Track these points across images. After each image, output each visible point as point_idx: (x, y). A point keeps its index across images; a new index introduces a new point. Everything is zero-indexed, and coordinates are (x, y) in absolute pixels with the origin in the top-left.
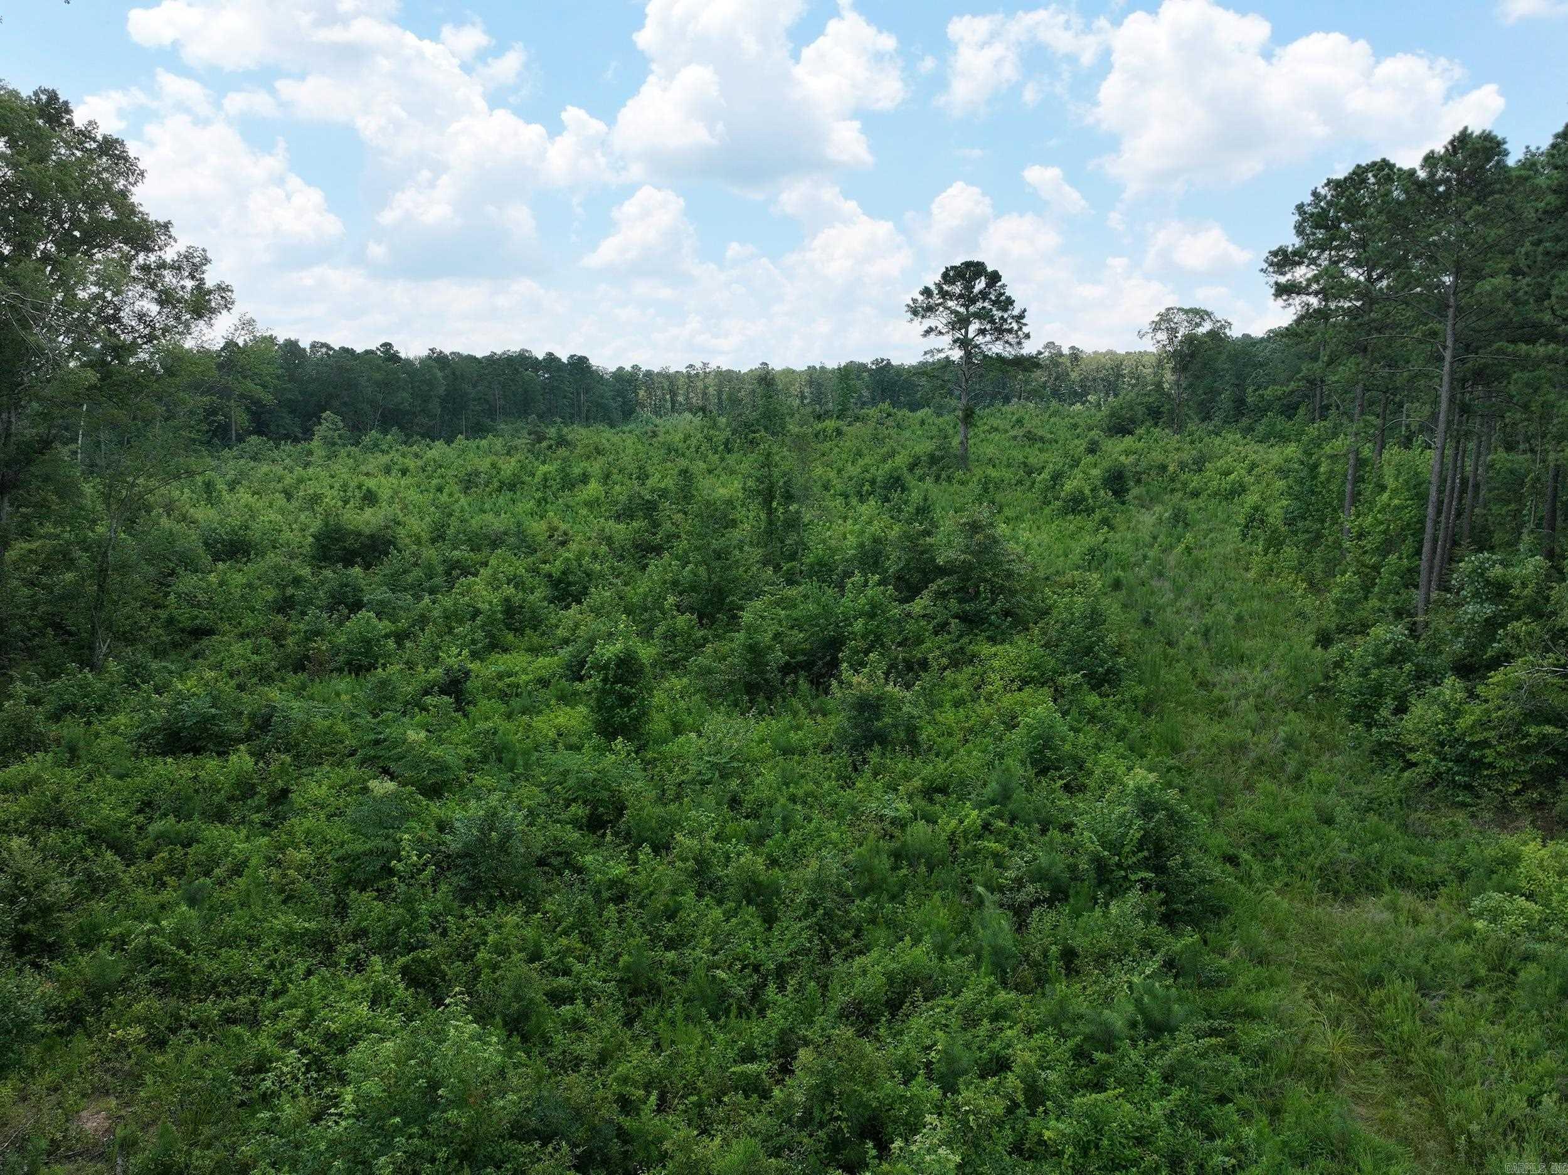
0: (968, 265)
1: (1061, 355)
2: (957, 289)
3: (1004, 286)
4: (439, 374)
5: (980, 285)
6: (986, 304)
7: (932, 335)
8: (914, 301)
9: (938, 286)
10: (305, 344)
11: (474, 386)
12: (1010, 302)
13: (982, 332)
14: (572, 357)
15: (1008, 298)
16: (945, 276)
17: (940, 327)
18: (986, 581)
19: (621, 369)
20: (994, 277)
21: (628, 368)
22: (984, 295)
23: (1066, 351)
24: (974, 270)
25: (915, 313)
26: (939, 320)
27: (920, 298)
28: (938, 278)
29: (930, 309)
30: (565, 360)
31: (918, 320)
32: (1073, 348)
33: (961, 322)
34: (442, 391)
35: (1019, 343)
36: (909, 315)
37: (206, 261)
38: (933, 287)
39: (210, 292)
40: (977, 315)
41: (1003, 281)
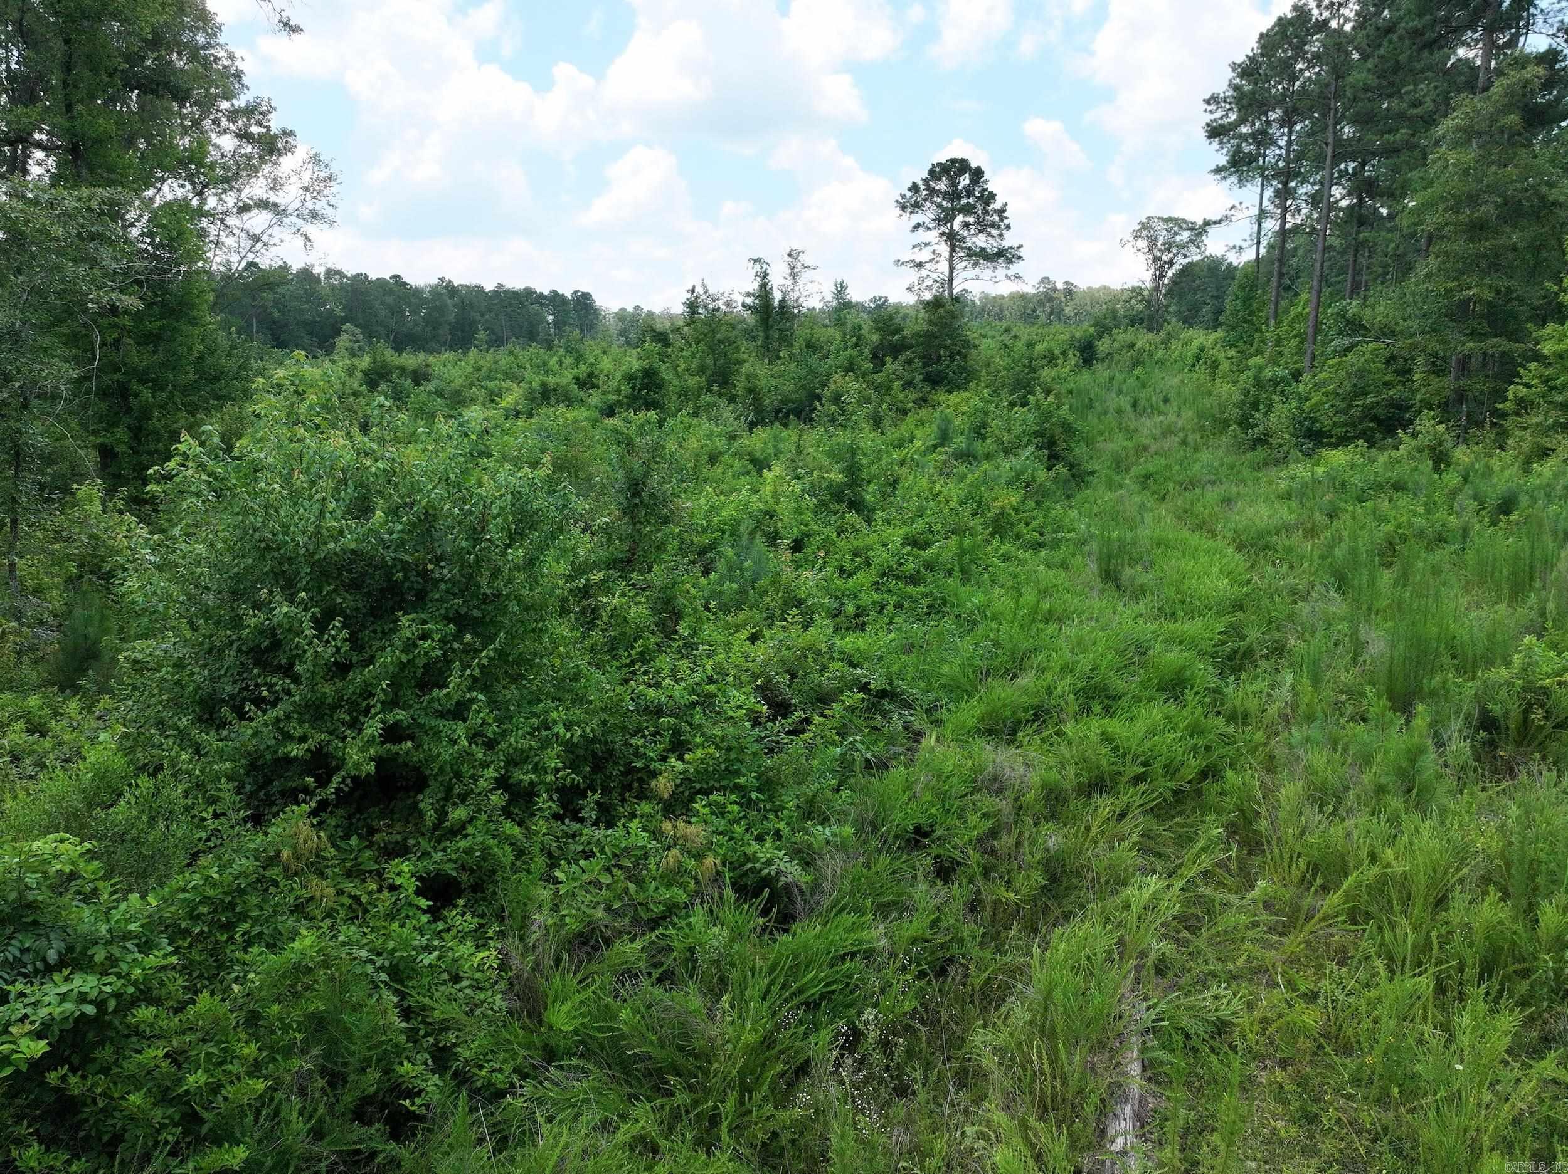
0: (953, 161)
1: (1055, 289)
2: (942, 185)
3: (987, 181)
4: (449, 302)
5: (965, 181)
6: (971, 201)
7: (921, 230)
8: (903, 196)
9: (925, 181)
10: (319, 270)
11: (482, 315)
12: (992, 196)
13: (966, 225)
14: (576, 292)
15: (991, 193)
16: (931, 172)
17: (927, 221)
18: (946, 347)
19: (623, 309)
20: (978, 174)
21: (630, 309)
22: (969, 192)
23: (1060, 286)
24: (958, 166)
25: (903, 208)
26: (927, 215)
27: (909, 194)
28: (925, 175)
29: (917, 206)
30: (569, 295)
31: (906, 216)
32: (1067, 283)
33: (946, 218)
34: (452, 318)
35: (1001, 235)
36: (898, 211)
37: (271, 109)
38: (920, 183)
39: (276, 136)
40: (961, 211)
41: (986, 176)
